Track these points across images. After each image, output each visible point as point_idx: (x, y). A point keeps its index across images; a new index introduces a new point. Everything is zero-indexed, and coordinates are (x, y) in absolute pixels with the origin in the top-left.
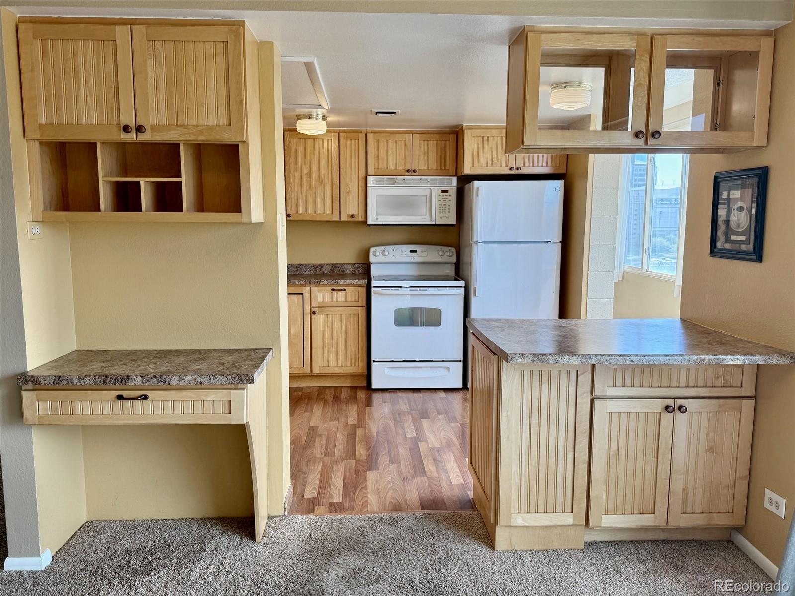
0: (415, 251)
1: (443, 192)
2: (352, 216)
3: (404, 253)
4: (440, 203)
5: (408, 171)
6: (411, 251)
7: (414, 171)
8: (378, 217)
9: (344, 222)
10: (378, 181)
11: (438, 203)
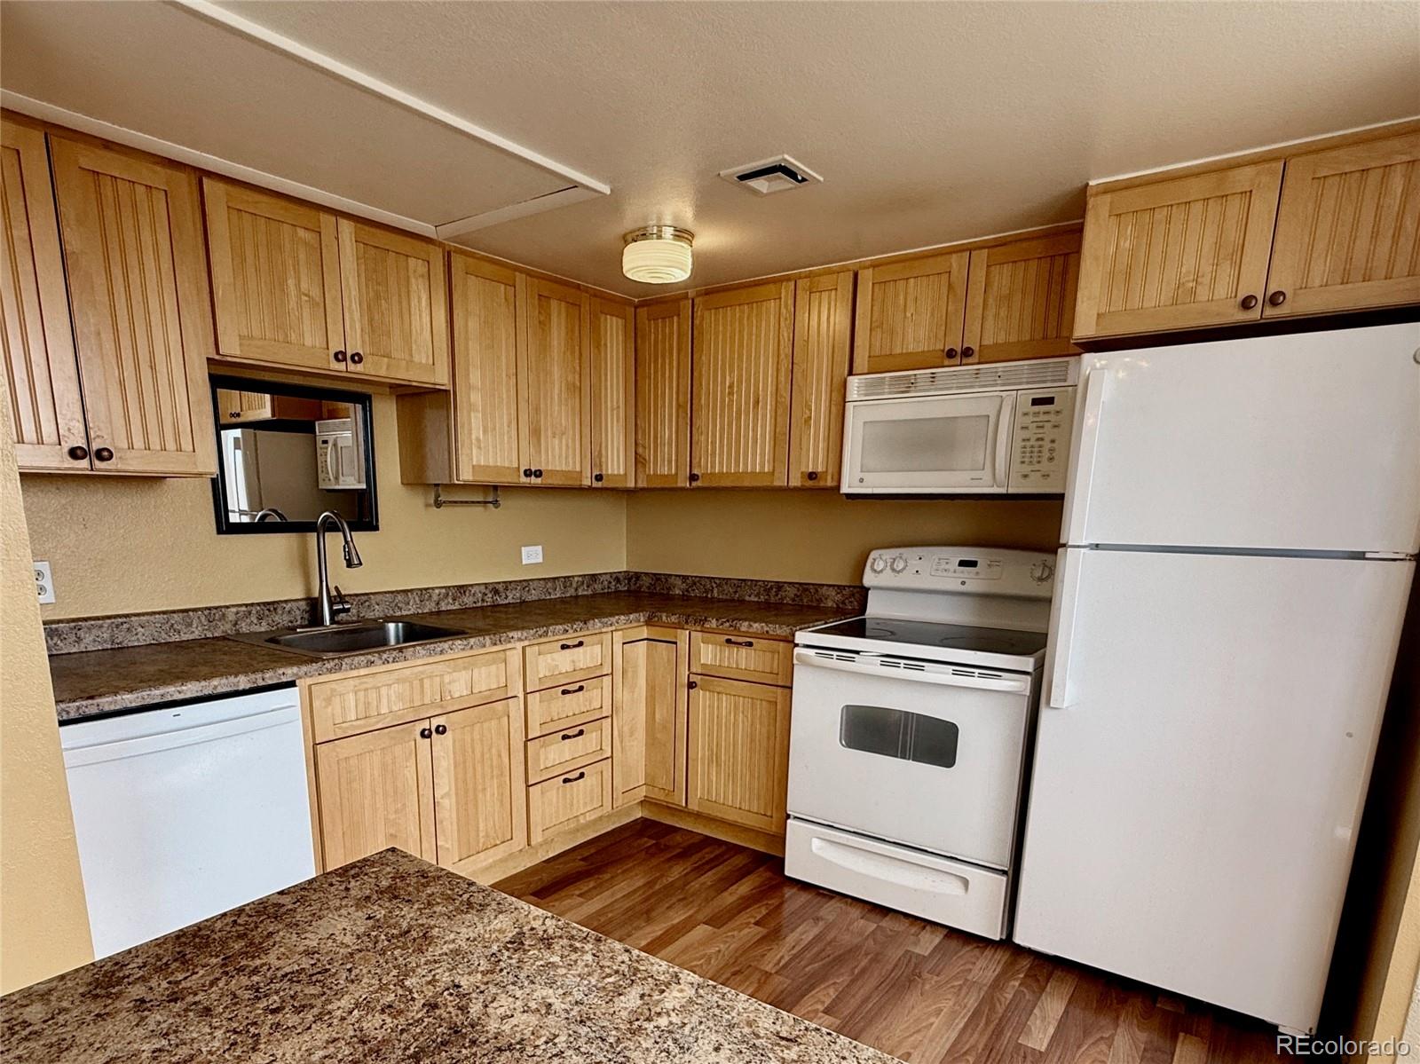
0: (973, 564)
1: (1036, 402)
2: (812, 476)
3: (944, 566)
4: (1026, 434)
5: (951, 354)
6: (963, 563)
7: (967, 352)
8: (865, 476)
9: (796, 489)
10: (871, 388)
11: (1019, 435)
